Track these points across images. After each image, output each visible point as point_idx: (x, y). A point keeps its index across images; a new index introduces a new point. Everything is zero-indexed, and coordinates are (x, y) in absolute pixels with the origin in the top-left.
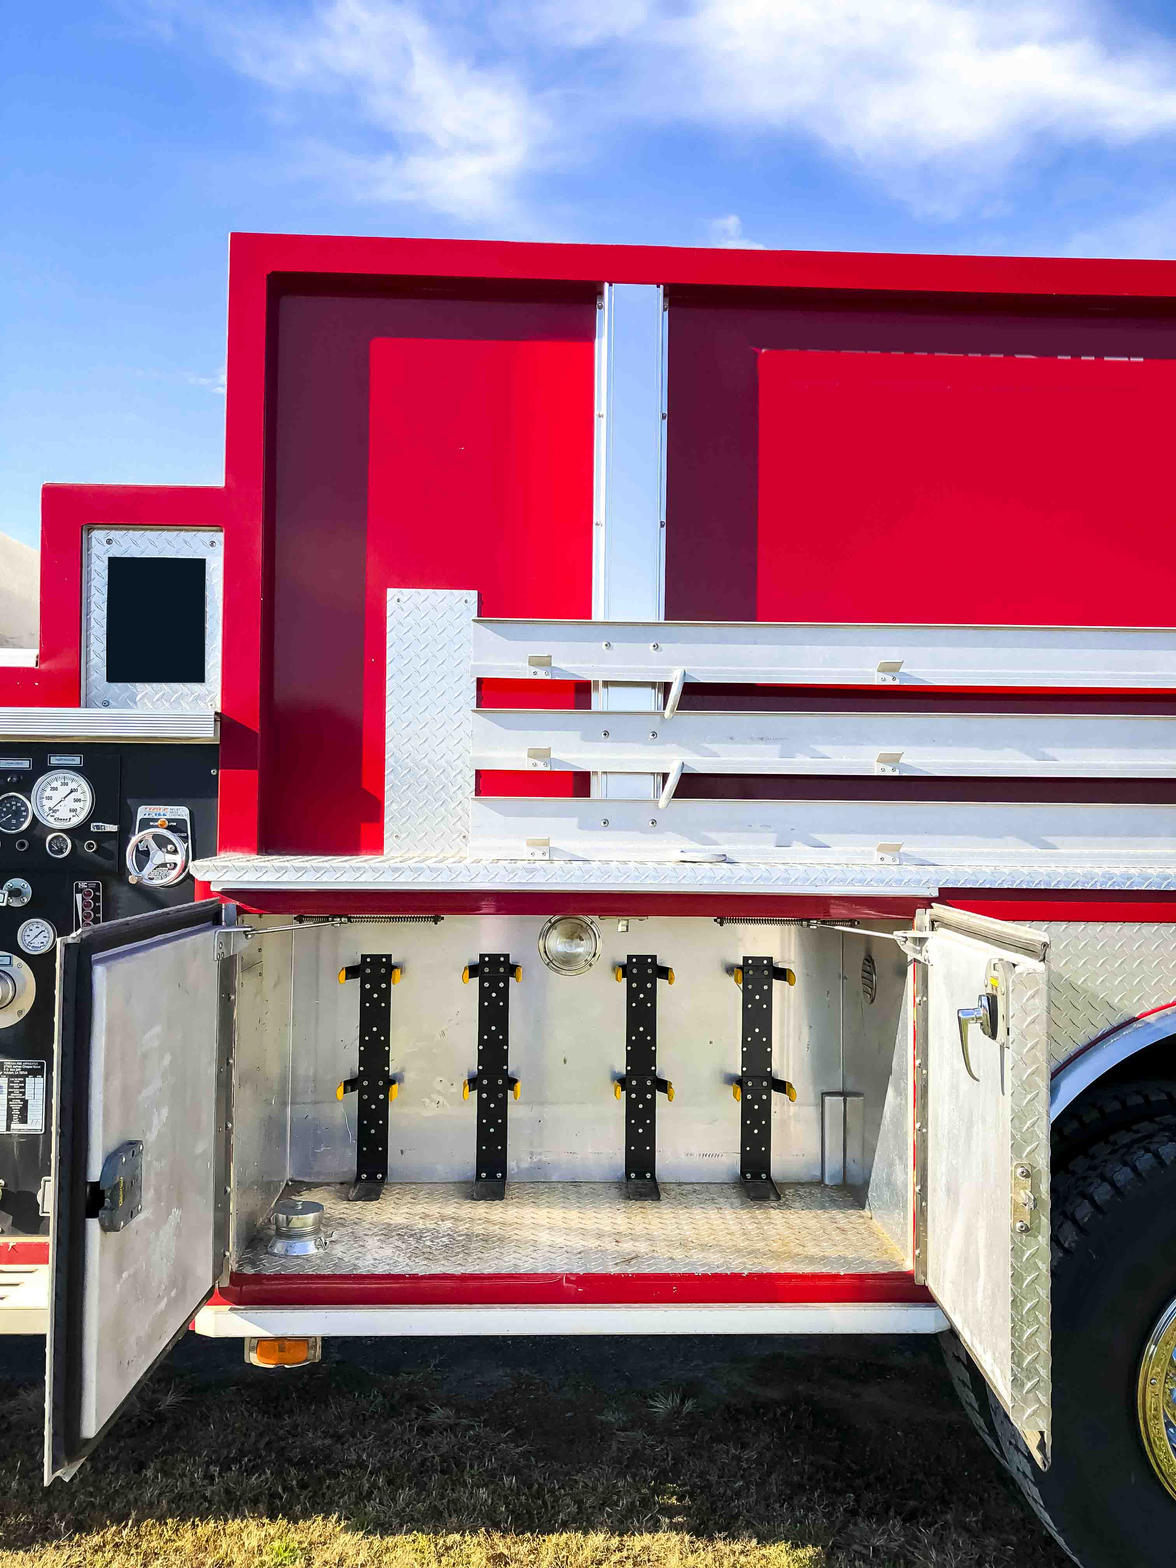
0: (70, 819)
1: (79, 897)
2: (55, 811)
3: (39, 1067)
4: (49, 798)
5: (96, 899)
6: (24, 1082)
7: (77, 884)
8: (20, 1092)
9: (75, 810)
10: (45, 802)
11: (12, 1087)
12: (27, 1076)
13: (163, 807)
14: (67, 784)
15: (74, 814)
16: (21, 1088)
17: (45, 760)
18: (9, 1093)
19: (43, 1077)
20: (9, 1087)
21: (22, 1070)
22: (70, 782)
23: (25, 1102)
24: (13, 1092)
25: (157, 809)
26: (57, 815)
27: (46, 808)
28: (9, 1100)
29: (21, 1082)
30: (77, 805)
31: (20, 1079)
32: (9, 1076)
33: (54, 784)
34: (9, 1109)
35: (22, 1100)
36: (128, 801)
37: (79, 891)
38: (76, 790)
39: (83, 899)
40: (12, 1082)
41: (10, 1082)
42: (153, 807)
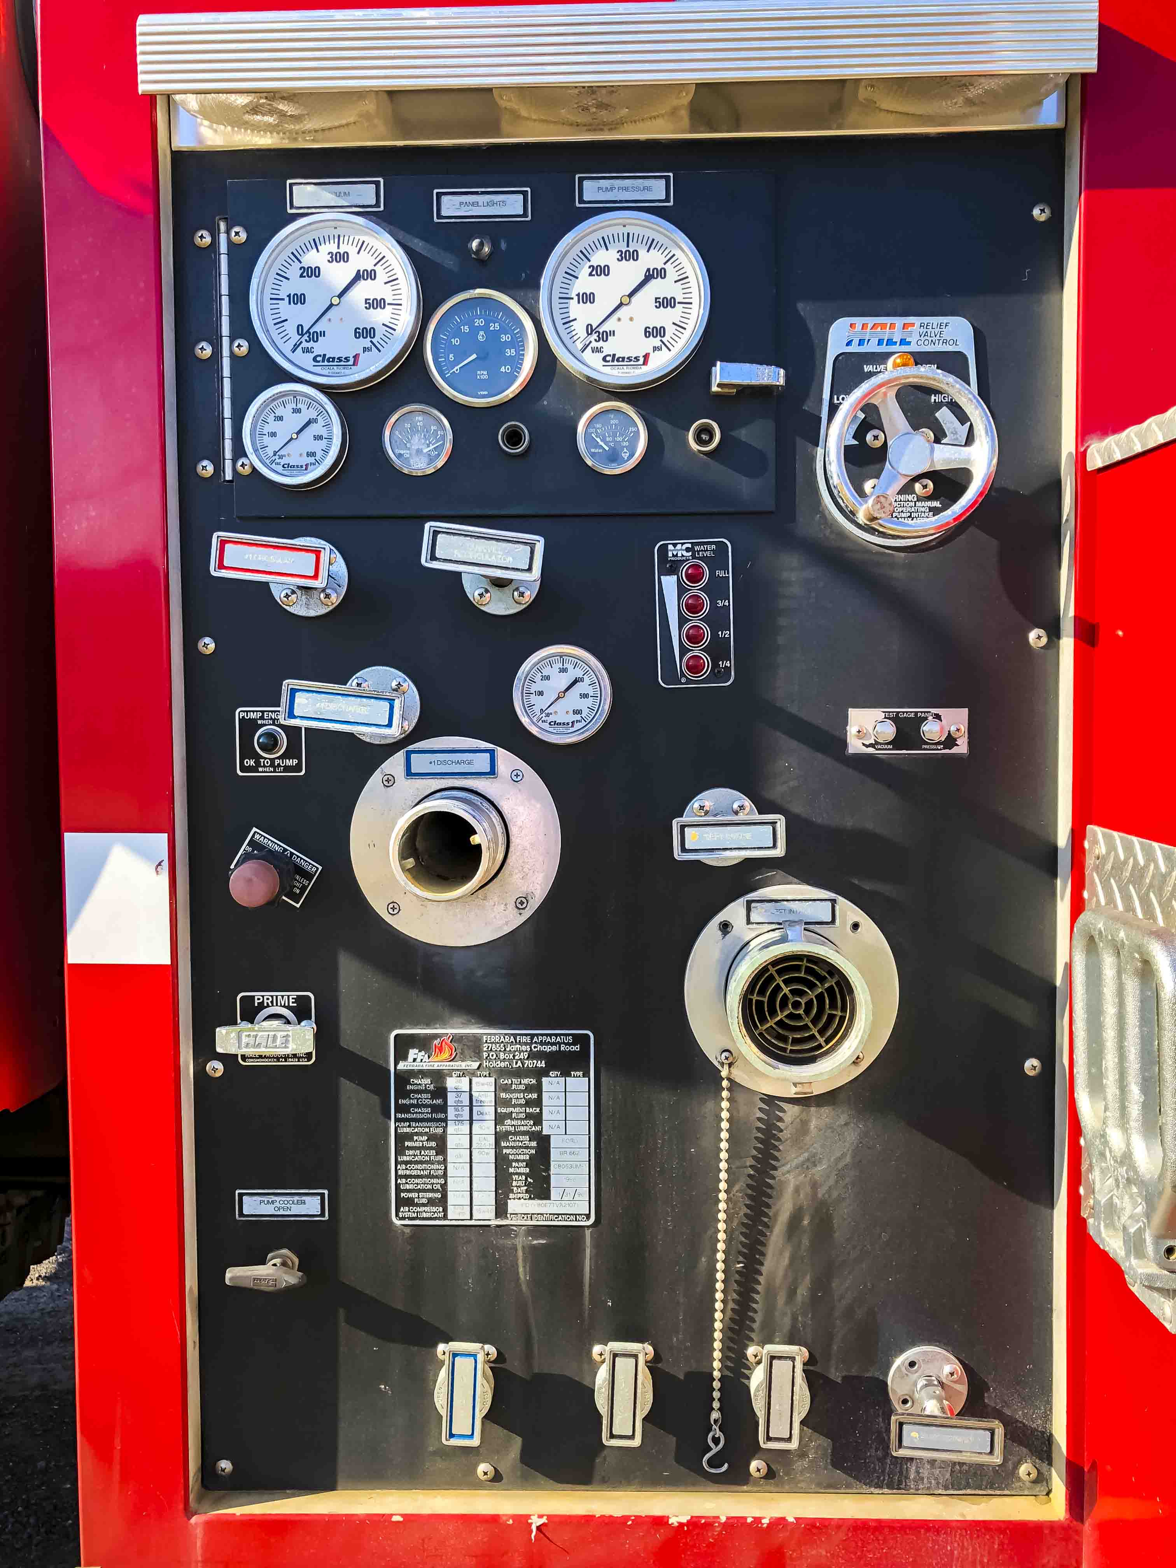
0: (646, 357)
1: (669, 583)
2: (604, 336)
3: (577, 1048)
4: (588, 298)
5: (716, 589)
6: (538, 1088)
7: (664, 550)
8: (529, 1116)
9: (659, 332)
10: (575, 309)
11: (507, 1103)
12: (544, 1073)
13: (899, 321)
14: (633, 256)
15: (656, 342)
16: (529, 1103)
17: (569, 192)
18: (499, 1119)
19: (586, 1074)
20: (498, 1102)
21: (532, 1056)
22: (642, 252)
23: (543, 1143)
24: (509, 1116)
25: (883, 326)
26: (609, 347)
27: (580, 329)
28: (499, 1137)
29: (529, 1089)
30: (665, 318)
31: (526, 1081)
32: (502, 1073)
33: (600, 258)
34: (502, 1163)
35: (533, 1136)
36: (800, 306)
37: (672, 568)
38: (661, 273)
39: (681, 590)
40: (506, 1089)
41: (498, 1088)
42: (871, 321)
